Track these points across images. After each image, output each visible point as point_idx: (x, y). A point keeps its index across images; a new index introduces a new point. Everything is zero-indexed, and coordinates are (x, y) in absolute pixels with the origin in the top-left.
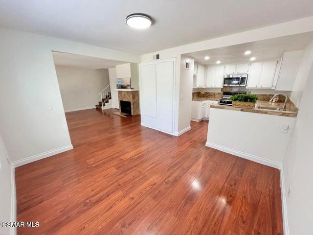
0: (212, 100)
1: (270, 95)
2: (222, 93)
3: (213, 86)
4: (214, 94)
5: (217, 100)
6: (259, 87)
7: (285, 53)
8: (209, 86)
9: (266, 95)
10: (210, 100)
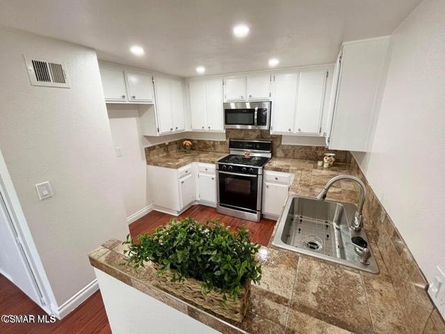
0: (204, 162)
1: (317, 148)
2: (228, 141)
3: (206, 129)
4: (214, 144)
5: (213, 162)
6: (295, 131)
7: (344, 43)
8: (197, 127)
9: (310, 147)
10: (200, 161)
